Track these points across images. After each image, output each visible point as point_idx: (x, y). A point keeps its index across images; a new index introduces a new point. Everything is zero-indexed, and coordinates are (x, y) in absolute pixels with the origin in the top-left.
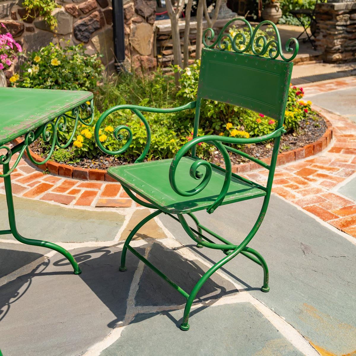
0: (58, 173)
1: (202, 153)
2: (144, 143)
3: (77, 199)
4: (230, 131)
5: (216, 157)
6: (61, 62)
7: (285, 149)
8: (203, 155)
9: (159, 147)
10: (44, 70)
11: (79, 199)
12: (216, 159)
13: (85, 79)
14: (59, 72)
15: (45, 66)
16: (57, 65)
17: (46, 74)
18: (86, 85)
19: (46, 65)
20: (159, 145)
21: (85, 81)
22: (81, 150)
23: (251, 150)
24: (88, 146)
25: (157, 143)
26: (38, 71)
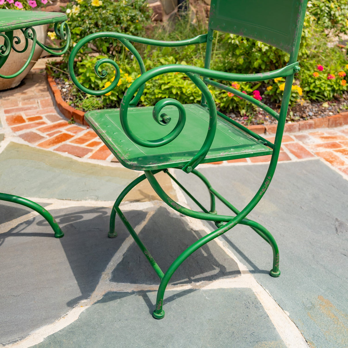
0: (82, 122)
1: (245, 108)
2: (177, 93)
3: (94, 152)
4: (279, 84)
5: (261, 114)
6: (103, 3)
7: (344, 109)
8: (246, 111)
9: (195, 99)
10: (84, 11)
12: (260, 116)
13: (130, 23)
14: (100, 14)
15: (86, 7)
16: (98, 5)
17: (85, 15)
18: (131, 30)
19: (87, 5)
20: (195, 97)
21: (130, 25)
22: (109, 98)
23: (303, 108)
24: (117, 94)
25: (194, 94)
26: (79, 12)
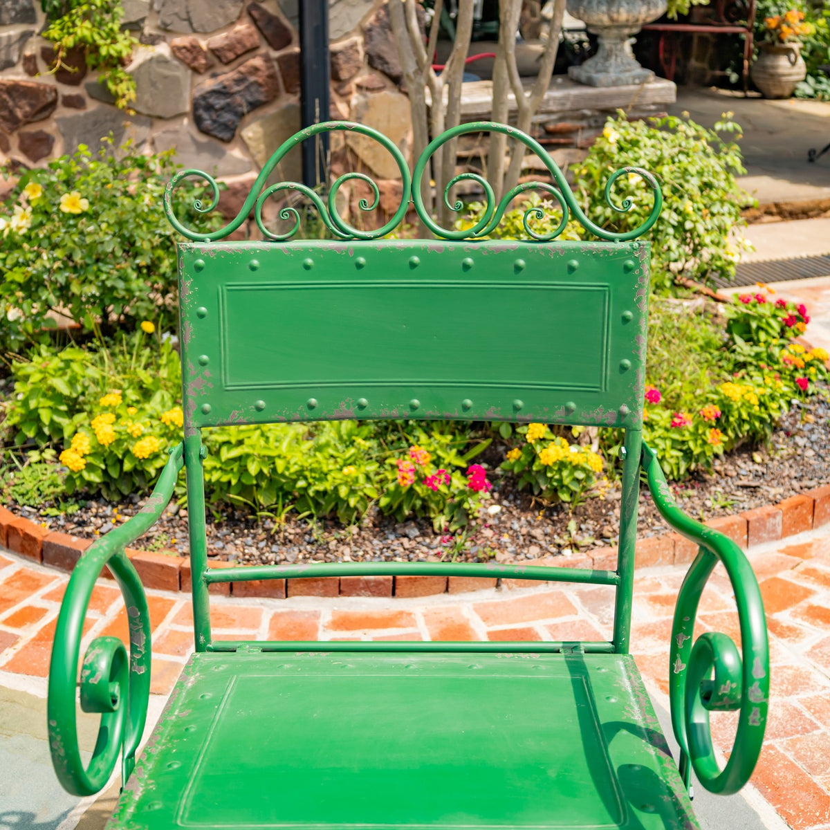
0: (5, 542)
1: (446, 511)
2: (261, 472)
3: (19, 646)
4: (538, 449)
5: (490, 527)
6: (92, 204)
7: (717, 506)
8: (449, 518)
9: (309, 485)
10: (41, 224)
11: (26, 647)
12: (488, 533)
13: (160, 252)
14: (82, 233)
15: (46, 213)
16: (77, 211)
17: (41, 236)
18: (162, 270)
19: (49, 210)
20: (311, 480)
21: (160, 259)
22: (81, 477)
23: (605, 507)
24: (103, 466)
25: (307, 473)
26: (29, 226)
